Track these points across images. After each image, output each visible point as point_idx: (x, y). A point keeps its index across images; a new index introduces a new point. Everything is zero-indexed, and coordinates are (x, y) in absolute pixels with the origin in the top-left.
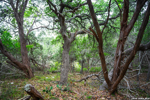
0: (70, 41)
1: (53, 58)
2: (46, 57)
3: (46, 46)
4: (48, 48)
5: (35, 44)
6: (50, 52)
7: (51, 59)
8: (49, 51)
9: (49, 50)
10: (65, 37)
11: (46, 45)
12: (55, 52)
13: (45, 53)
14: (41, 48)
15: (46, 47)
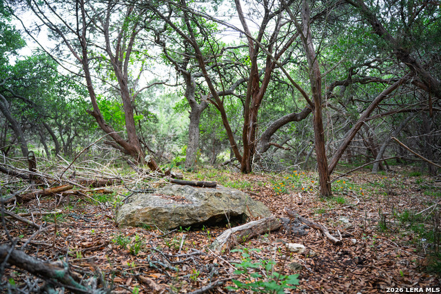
0: (200, 109)
1: (177, 138)
2: (165, 137)
3: (164, 116)
4: (169, 119)
5: (146, 113)
6: (173, 128)
7: (174, 140)
8: (171, 126)
9: (169, 123)
10: (191, 103)
11: (164, 113)
12: (183, 127)
13: (163, 128)
14: (156, 120)
15: (164, 118)
